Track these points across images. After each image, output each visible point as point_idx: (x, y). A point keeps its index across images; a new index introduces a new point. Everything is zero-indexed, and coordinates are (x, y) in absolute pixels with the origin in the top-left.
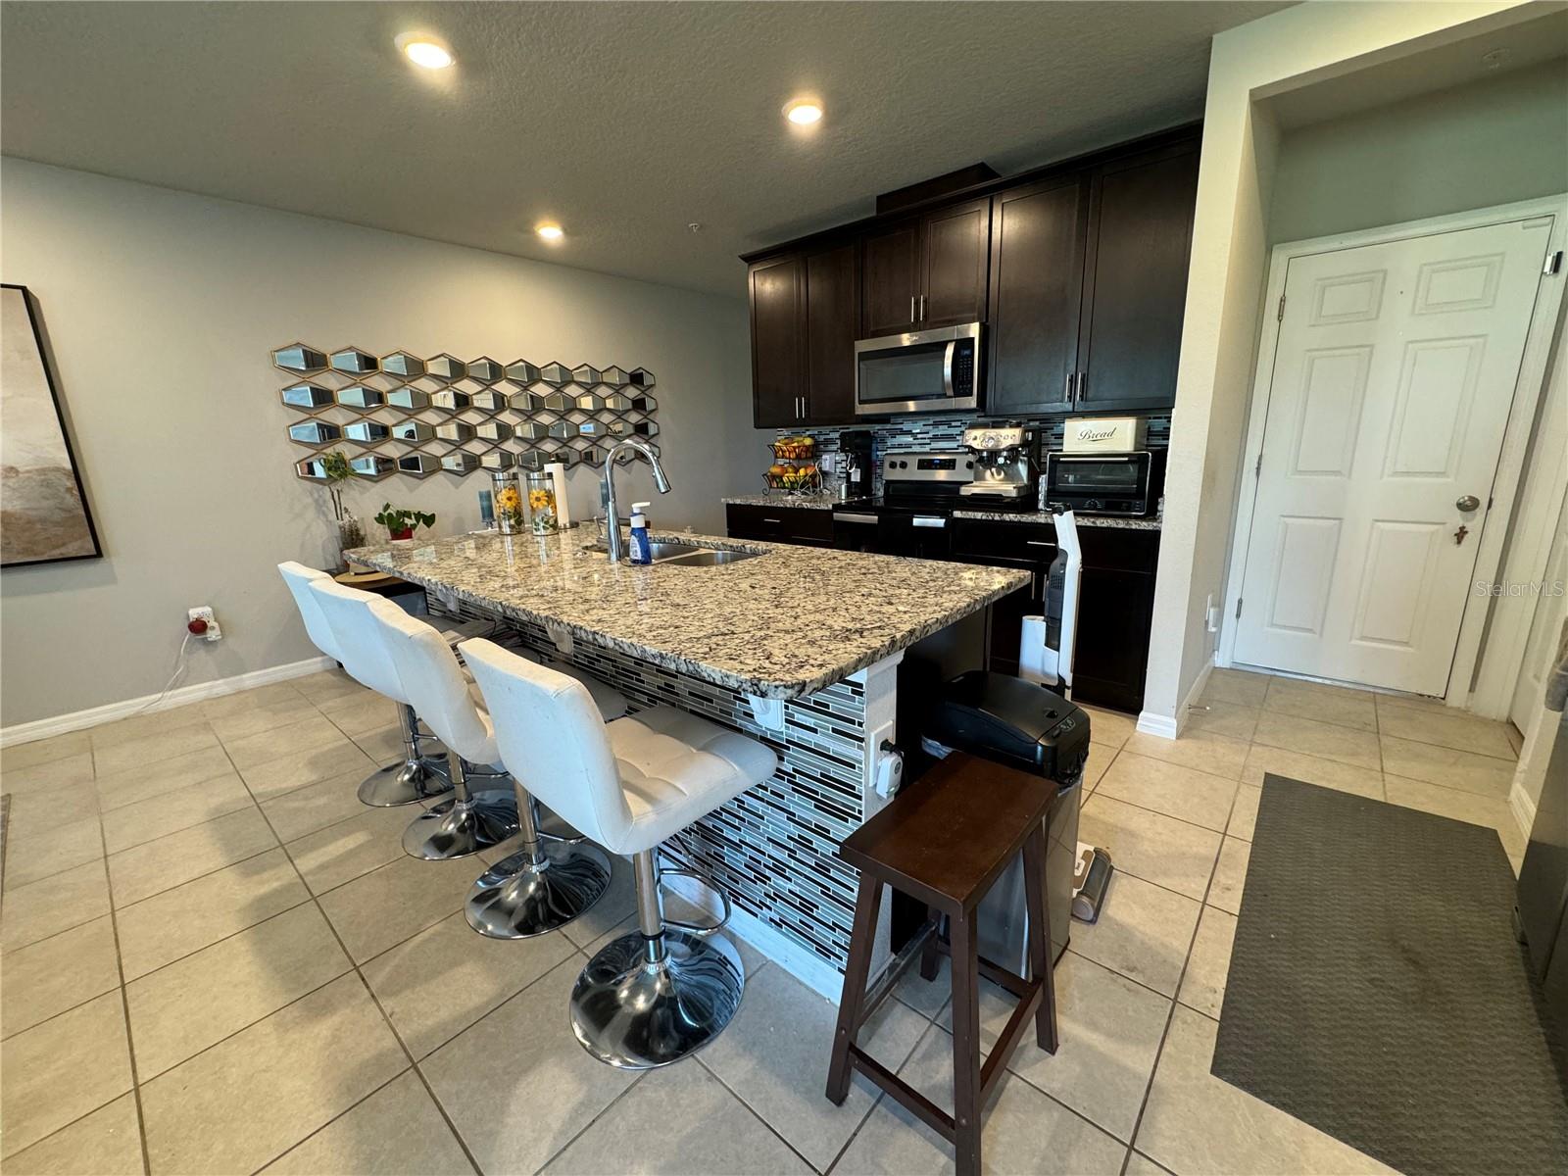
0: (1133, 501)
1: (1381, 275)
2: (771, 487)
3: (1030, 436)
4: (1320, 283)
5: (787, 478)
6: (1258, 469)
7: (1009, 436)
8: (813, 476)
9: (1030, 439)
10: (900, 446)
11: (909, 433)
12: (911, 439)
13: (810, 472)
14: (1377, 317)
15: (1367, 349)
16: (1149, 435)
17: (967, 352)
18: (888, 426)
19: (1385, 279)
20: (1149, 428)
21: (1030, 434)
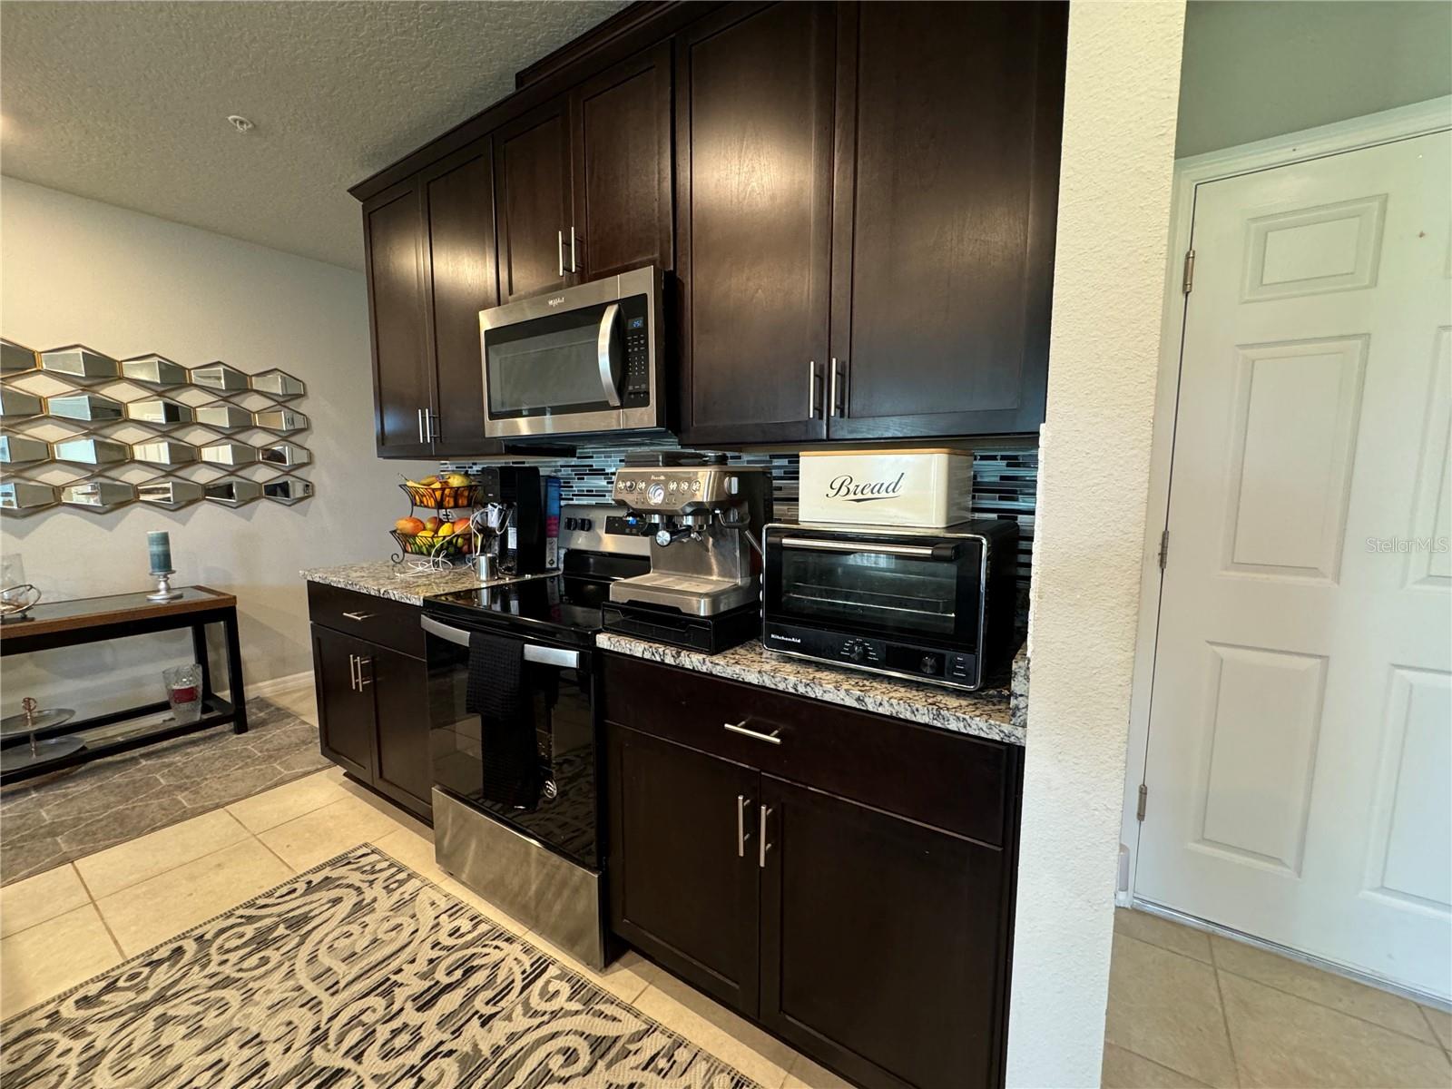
0: (949, 654)
1: (1376, 204)
2: (405, 551)
3: (734, 485)
4: (1253, 226)
5: (424, 536)
6: (1163, 555)
7: (702, 483)
8: (467, 537)
9: (734, 491)
10: (590, 494)
11: (600, 472)
12: (604, 483)
13: (459, 529)
14: (1374, 283)
15: (1359, 343)
16: (975, 491)
17: (638, 323)
18: (574, 461)
19: (1383, 211)
20: (975, 477)
21: (735, 480)
